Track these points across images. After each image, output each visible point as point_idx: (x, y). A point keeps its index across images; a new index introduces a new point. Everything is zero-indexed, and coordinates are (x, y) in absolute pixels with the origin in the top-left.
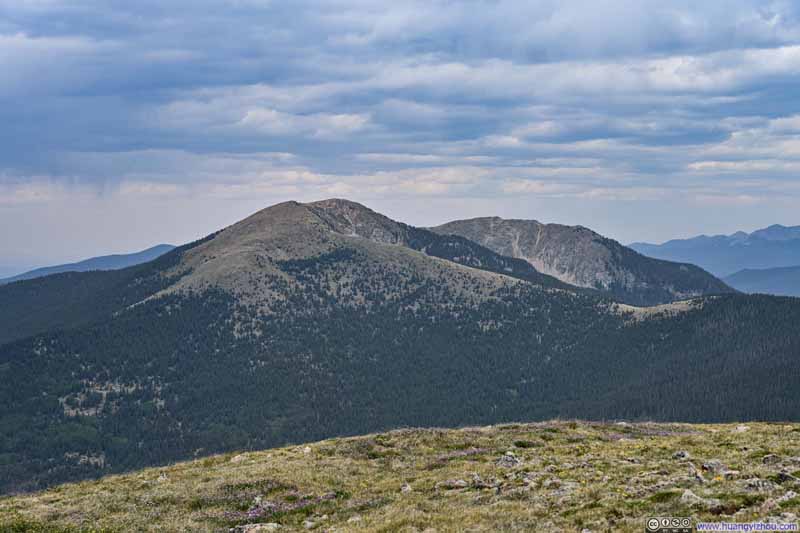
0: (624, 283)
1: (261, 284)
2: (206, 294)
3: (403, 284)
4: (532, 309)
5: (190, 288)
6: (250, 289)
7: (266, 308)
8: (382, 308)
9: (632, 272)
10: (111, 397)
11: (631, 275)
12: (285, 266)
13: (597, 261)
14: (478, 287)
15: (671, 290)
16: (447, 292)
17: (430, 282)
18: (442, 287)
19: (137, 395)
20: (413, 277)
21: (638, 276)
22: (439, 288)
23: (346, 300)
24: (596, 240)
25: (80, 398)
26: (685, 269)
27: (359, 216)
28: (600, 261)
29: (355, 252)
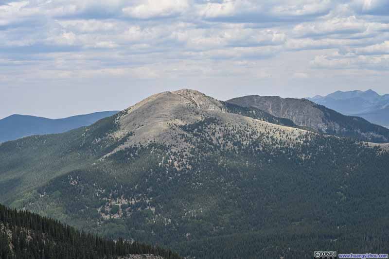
0: (333, 129)
1: (178, 139)
2: (151, 146)
3: (248, 136)
4: (322, 147)
5: (140, 143)
6: (174, 142)
7: (188, 153)
8: (243, 150)
9: (337, 122)
10: (124, 207)
11: (337, 124)
12: (184, 128)
13: (317, 117)
14: (287, 136)
15: (359, 132)
16: (273, 139)
17: (262, 135)
18: (269, 136)
19: (137, 205)
20: (252, 132)
21: (340, 125)
22: (268, 137)
23: (224, 146)
24: (313, 106)
25: (108, 209)
26: (356, 119)
27: (200, 98)
28: (319, 118)
29: (216, 119)
